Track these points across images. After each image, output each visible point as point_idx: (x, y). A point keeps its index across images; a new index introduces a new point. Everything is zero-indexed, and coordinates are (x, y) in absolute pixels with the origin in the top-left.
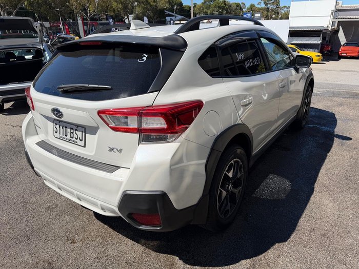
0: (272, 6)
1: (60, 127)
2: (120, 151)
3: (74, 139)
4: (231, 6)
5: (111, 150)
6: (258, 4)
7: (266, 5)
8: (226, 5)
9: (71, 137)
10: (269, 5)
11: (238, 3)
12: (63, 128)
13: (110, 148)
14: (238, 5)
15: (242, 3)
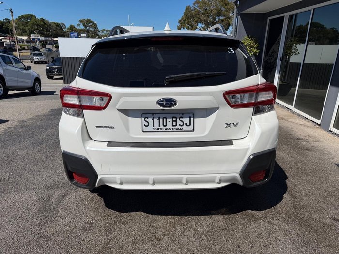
0: (90, 29)
1: (153, 120)
2: (236, 125)
3: (178, 126)
4: (50, 25)
5: (228, 125)
6: (78, 25)
7: (86, 27)
8: (45, 24)
9: (173, 126)
10: (88, 28)
11: (57, 23)
12: (159, 120)
13: (227, 124)
14: (57, 25)
15: (62, 23)
